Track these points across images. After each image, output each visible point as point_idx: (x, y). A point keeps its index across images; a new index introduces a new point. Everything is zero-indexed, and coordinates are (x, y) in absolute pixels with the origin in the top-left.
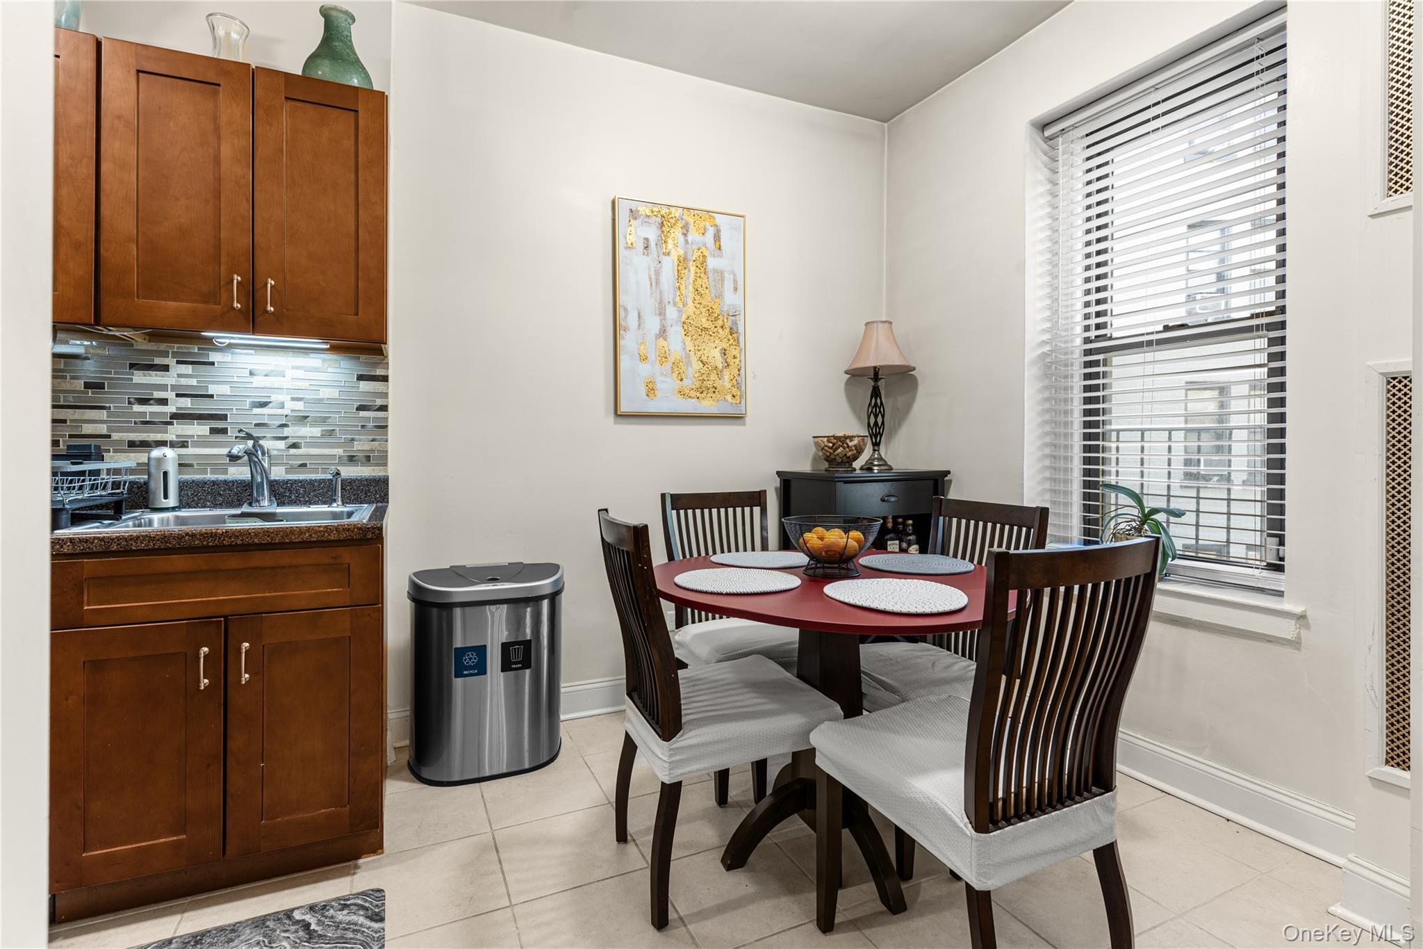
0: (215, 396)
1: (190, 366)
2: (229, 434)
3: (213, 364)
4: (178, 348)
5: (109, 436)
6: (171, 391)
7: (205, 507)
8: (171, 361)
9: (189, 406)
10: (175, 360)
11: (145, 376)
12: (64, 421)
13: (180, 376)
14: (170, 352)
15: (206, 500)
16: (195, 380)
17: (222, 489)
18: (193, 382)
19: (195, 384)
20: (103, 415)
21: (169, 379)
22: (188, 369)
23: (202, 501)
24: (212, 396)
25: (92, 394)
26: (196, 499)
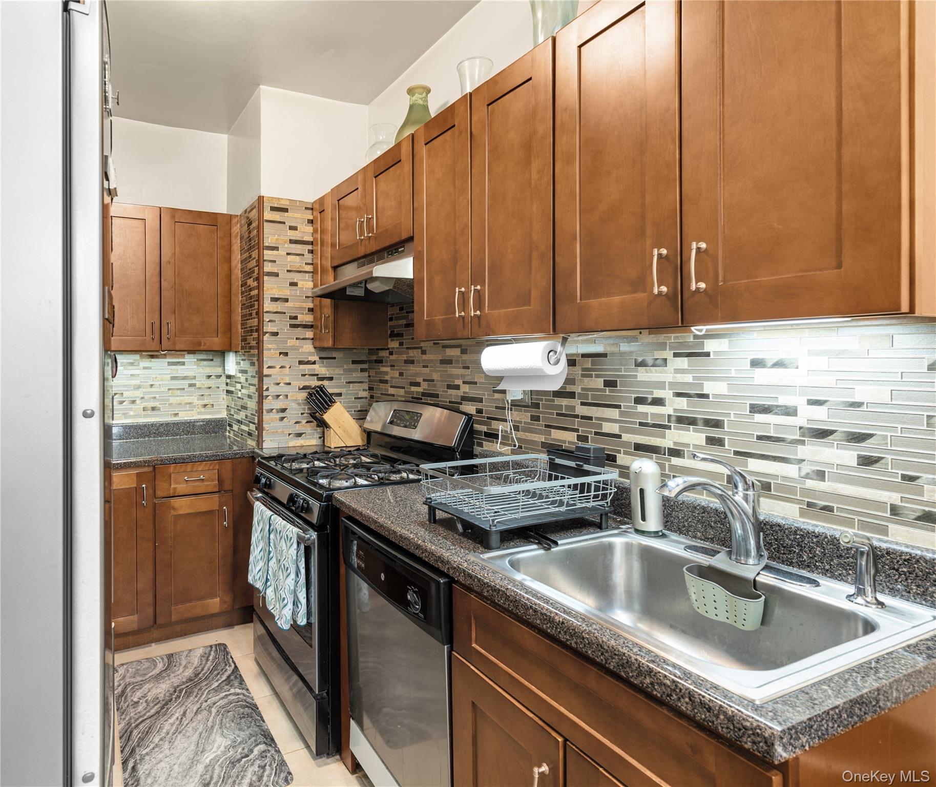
0: (711, 396)
1: (686, 359)
2: (727, 447)
3: (707, 354)
4: (675, 338)
5: (619, 436)
6: (669, 390)
7: (695, 537)
8: (668, 354)
9: (686, 408)
10: (672, 352)
11: (647, 372)
12: (590, 418)
13: (677, 371)
14: (668, 344)
15: (696, 529)
16: (691, 375)
17: (713, 519)
18: (689, 378)
19: (691, 381)
20: (614, 413)
21: (666, 375)
22: (683, 363)
23: (692, 529)
24: (706, 396)
25: (609, 392)
26: (686, 524)
